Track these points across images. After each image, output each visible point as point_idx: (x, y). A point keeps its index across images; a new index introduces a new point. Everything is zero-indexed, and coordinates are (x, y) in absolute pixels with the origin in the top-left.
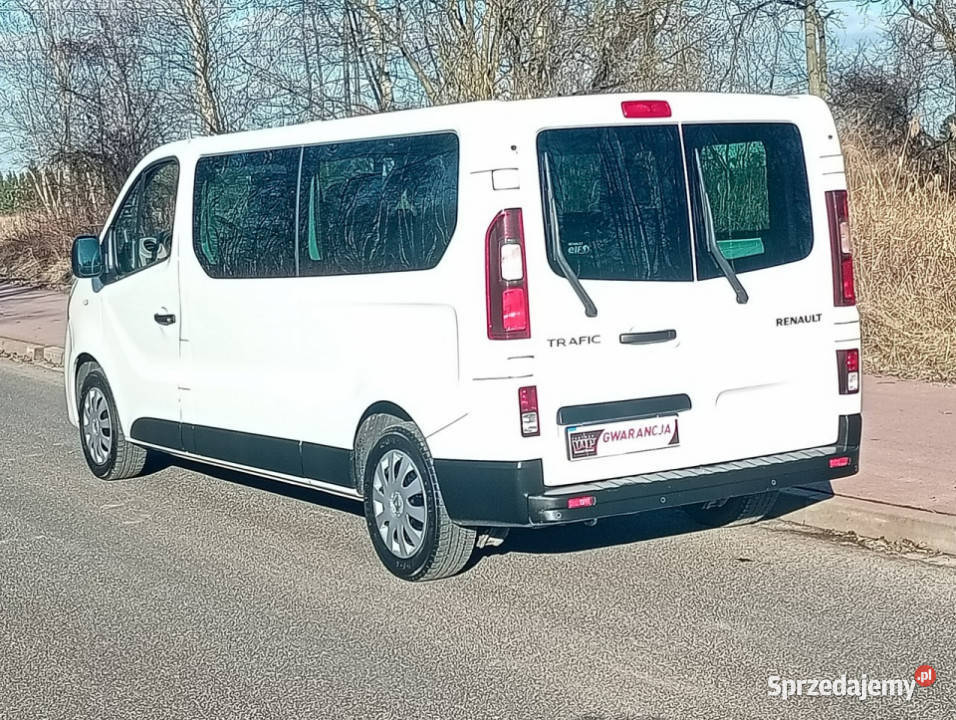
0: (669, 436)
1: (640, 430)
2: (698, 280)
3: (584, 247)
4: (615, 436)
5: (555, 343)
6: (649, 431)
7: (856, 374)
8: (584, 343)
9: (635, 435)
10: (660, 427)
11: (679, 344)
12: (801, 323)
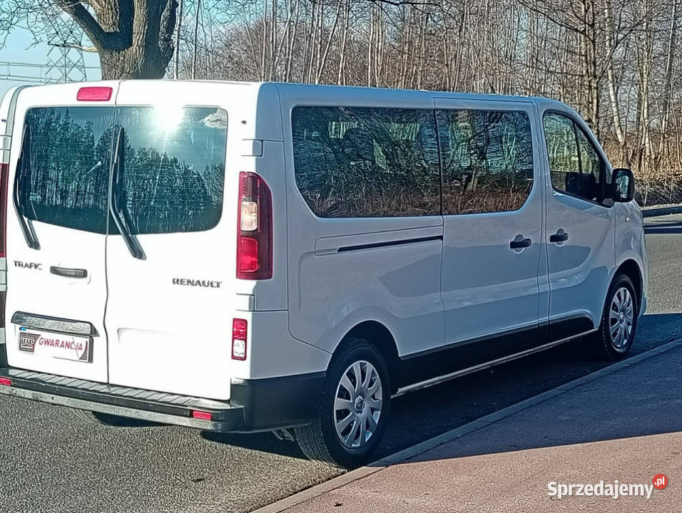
0: (81, 353)
1: (63, 342)
4: (47, 342)
6: (68, 345)
7: (244, 342)
8: (32, 268)
9: (60, 345)
10: (76, 344)
11: (89, 283)
12: (198, 286)
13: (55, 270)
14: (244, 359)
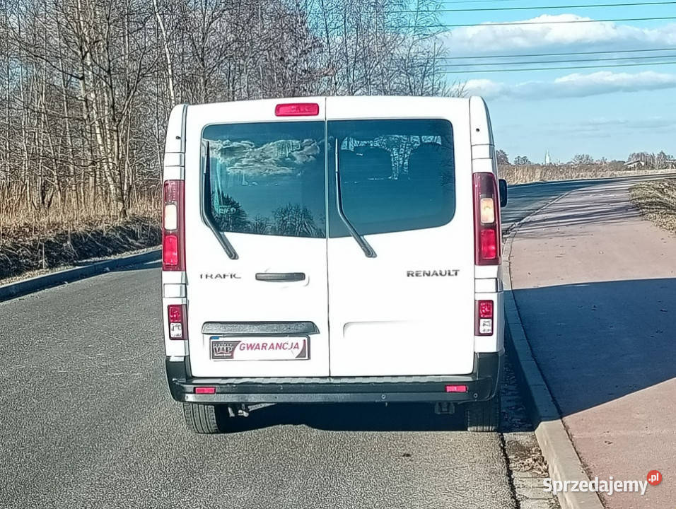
0: (297, 352)
1: (272, 344)
2: (330, 237)
3: (232, 210)
4: (250, 347)
5: (204, 277)
6: (280, 346)
7: (490, 320)
8: (228, 278)
9: (268, 347)
10: (290, 344)
11: (307, 285)
12: (435, 276)
13: (260, 277)
14: (491, 334)
